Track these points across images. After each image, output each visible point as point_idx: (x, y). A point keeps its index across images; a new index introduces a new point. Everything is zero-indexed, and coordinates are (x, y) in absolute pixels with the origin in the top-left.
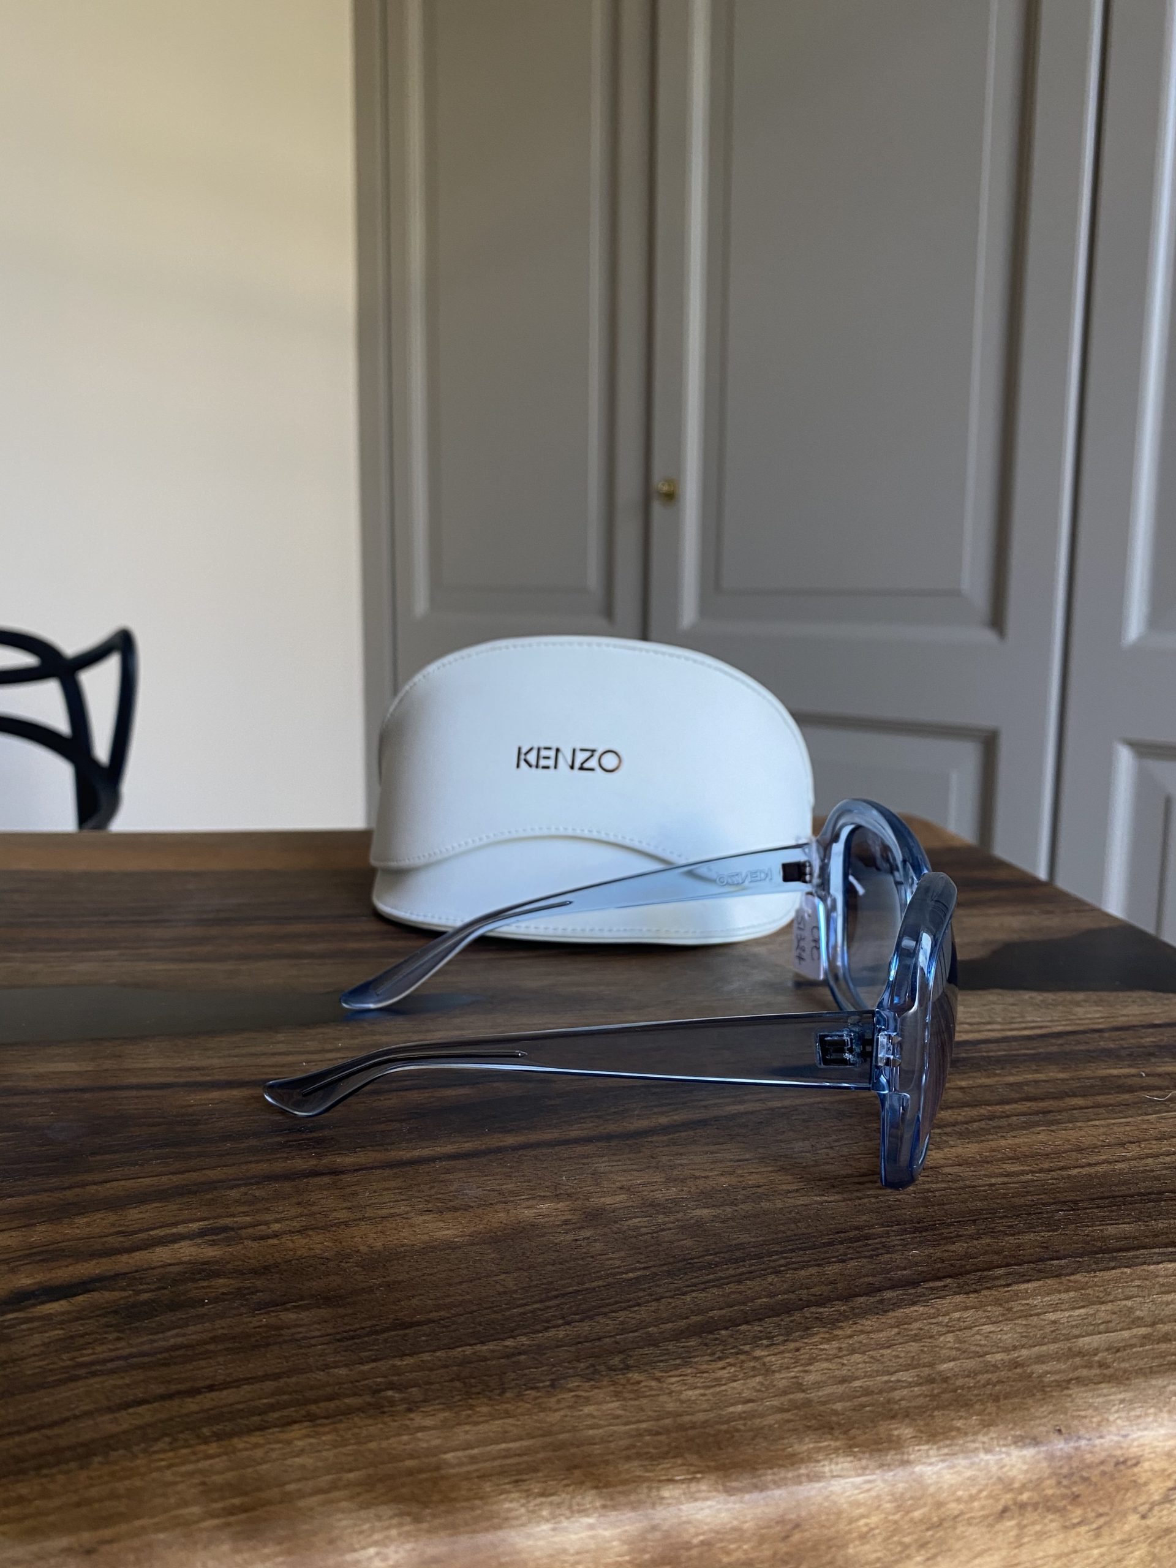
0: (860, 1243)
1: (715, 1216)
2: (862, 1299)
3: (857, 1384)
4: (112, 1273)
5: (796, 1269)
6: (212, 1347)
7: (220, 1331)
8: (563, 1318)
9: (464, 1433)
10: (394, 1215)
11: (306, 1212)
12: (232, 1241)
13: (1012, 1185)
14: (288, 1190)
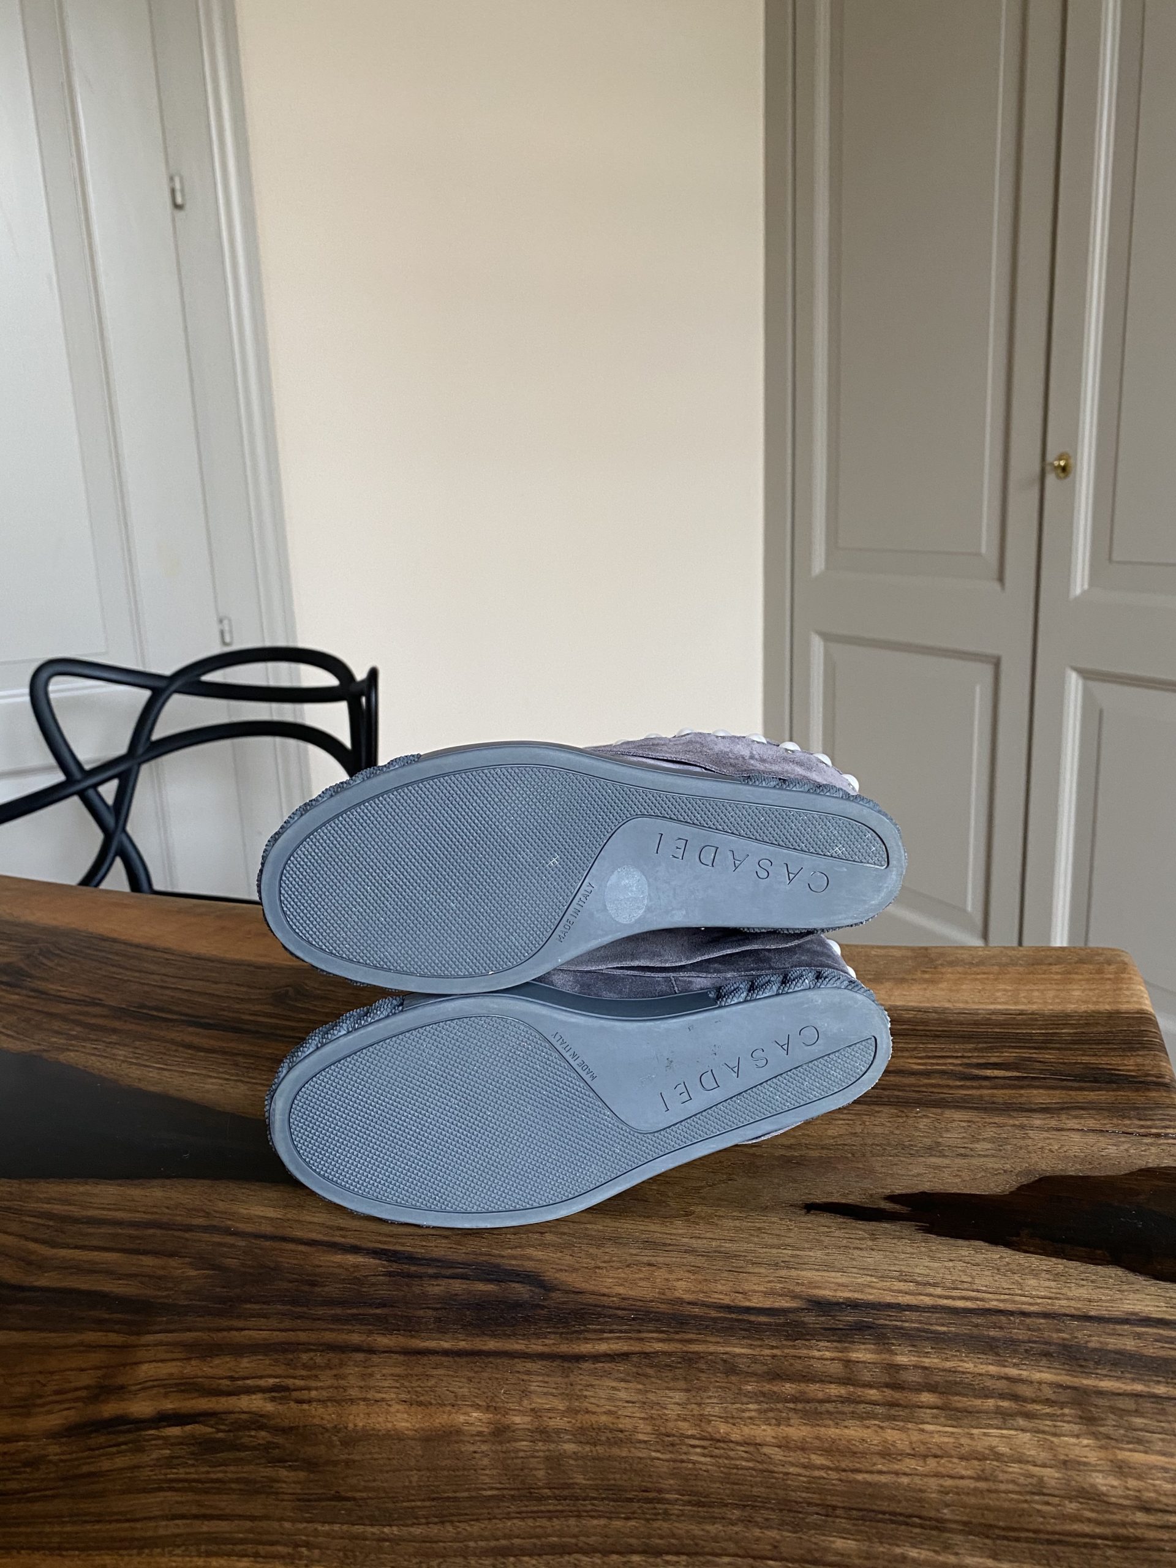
0: (650, 1505)
1: (574, 1453)
2: (615, 1557)
4: (211, 1411)
5: (592, 1517)
6: (233, 1486)
7: (244, 1475)
8: (426, 1518)
10: (383, 1400)
11: (336, 1385)
12: (283, 1400)
13: (801, 1478)
14: (336, 1361)
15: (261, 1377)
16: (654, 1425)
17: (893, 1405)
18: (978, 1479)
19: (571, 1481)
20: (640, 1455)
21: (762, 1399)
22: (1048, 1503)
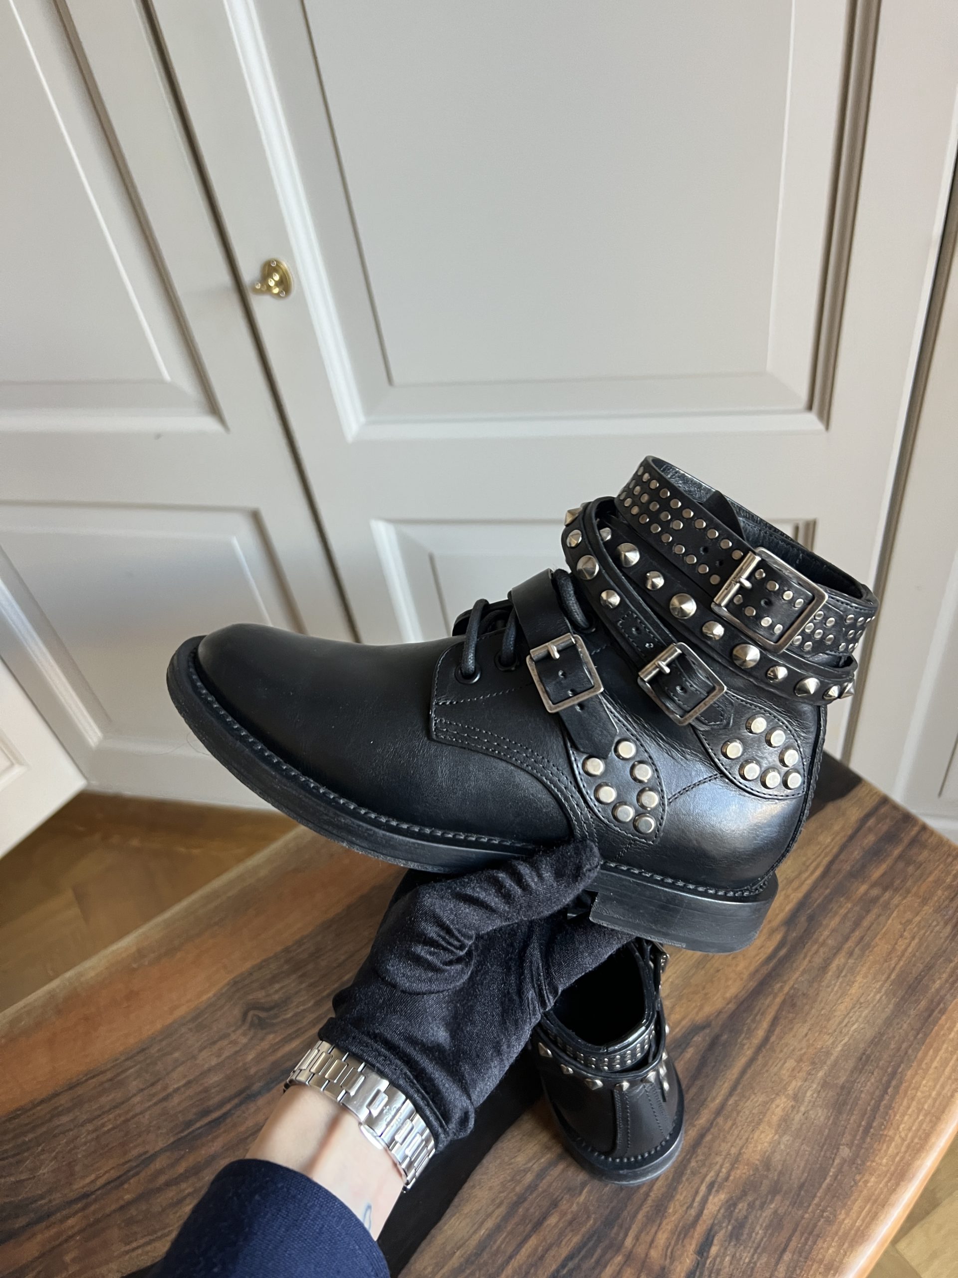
0: (869, 1062)
1: (825, 1074)
2: (889, 1090)
3: (914, 1128)
4: (709, 1227)
5: (865, 1087)
6: (769, 1232)
7: (764, 1225)
8: (832, 1153)
9: (853, 1214)
10: (747, 1139)
11: (723, 1157)
12: (721, 1187)
13: (884, 997)
14: (706, 1150)
15: (697, 1192)
16: (825, 1033)
17: (862, 938)
18: (913, 938)
19: (841, 1083)
20: (839, 1048)
21: (833, 982)
22: (936, 926)
